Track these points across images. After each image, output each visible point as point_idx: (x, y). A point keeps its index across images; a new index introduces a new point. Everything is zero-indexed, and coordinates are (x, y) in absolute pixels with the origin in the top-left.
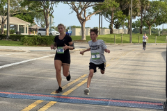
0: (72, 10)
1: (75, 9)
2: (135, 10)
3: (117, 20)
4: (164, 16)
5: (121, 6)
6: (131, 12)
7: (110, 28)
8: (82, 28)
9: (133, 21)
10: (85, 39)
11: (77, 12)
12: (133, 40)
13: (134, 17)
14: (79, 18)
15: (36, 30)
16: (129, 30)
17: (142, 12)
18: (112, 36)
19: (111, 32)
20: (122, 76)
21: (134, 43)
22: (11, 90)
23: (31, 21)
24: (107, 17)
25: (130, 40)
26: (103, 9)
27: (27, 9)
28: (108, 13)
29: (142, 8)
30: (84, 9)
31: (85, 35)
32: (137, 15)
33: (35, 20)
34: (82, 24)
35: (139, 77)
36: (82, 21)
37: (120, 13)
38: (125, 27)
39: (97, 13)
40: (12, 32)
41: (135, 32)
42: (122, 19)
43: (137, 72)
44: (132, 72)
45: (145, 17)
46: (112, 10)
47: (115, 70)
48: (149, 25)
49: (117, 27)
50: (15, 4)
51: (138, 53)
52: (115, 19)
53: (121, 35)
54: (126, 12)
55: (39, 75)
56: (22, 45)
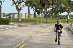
0: (13, 4)
1: (15, 3)
2: (49, 4)
3: (38, 10)
4: (65, 8)
5: (41, 2)
6: (46, 6)
7: (35, 14)
8: (19, 14)
10: (20, 20)
11: (16, 5)
12: (48, 21)
13: (48, 8)
14: (17, 8)
16: (45, 15)
18: (36, 19)
19: (35, 17)
20: (45, 42)
21: (49, 23)
24: (33, 8)
25: (46, 21)
28: (33, 6)
29: (53, 3)
31: (20, 18)
32: (49, 7)
34: (19, 12)
36: (19, 10)
37: (40, 5)
38: (43, 14)
39: (27, 6)
41: (49, 16)
42: (41, 9)
45: (54, 8)
46: (35, 4)
47: (40, 39)
49: (38, 13)
51: (51, 29)
52: (37, 9)
53: (41, 18)
54: (43, 5)
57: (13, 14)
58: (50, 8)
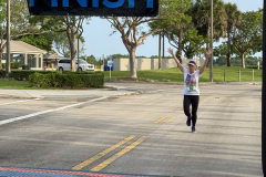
0: (114, 29)
1: (118, 27)
2: (218, 28)
3: (188, 44)
5: (195, 21)
6: (211, 31)
7: (178, 56)
8: (131, 58)
9: (216, 45)
10: (135, 76)
11: (122, 32)
12: (215, 77)
13: (217, 39)
14: (126, 42)
15: (55, 62)
17: (229, 30)
21: (217, 82)
22: (6, 163)
23: (48, 48)
24: (172, 38)
25: (211, 76)
26: (166, 26)
27: (39, 27)
28: (173, 33)
29: (230, 24)
30: (133, 26)
31: (135, 70)
32: (221, 35)
33: (54, 45)
34: (130, 51)
35: (221, 139)
36: (131, 46)
37: (193, 32)
38: (202, 55)
39: (156, 33)
40: (15, 66)
41: (219, 62)
42: (198, 42)
43: (218, 130)
44: (211, 130)
45: (234, 39)
46: (179, 27)
48: (241, 52)
49: (189, 55)
50: (20, 20)
51: (222, 98)
52: (184, 42)
54: (203, 31)
55: (55, 137)
56: (31, 87)
57: (117, 57)
58: (221, 39)
